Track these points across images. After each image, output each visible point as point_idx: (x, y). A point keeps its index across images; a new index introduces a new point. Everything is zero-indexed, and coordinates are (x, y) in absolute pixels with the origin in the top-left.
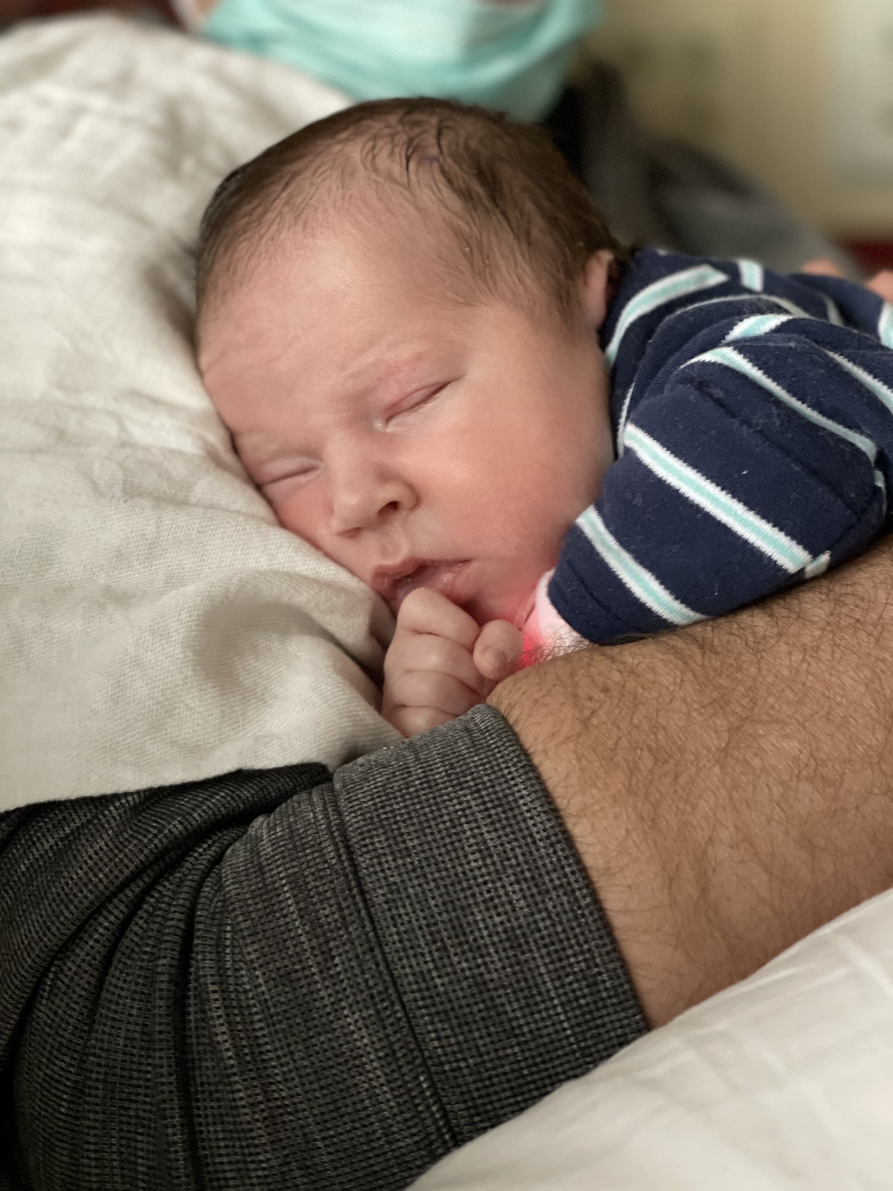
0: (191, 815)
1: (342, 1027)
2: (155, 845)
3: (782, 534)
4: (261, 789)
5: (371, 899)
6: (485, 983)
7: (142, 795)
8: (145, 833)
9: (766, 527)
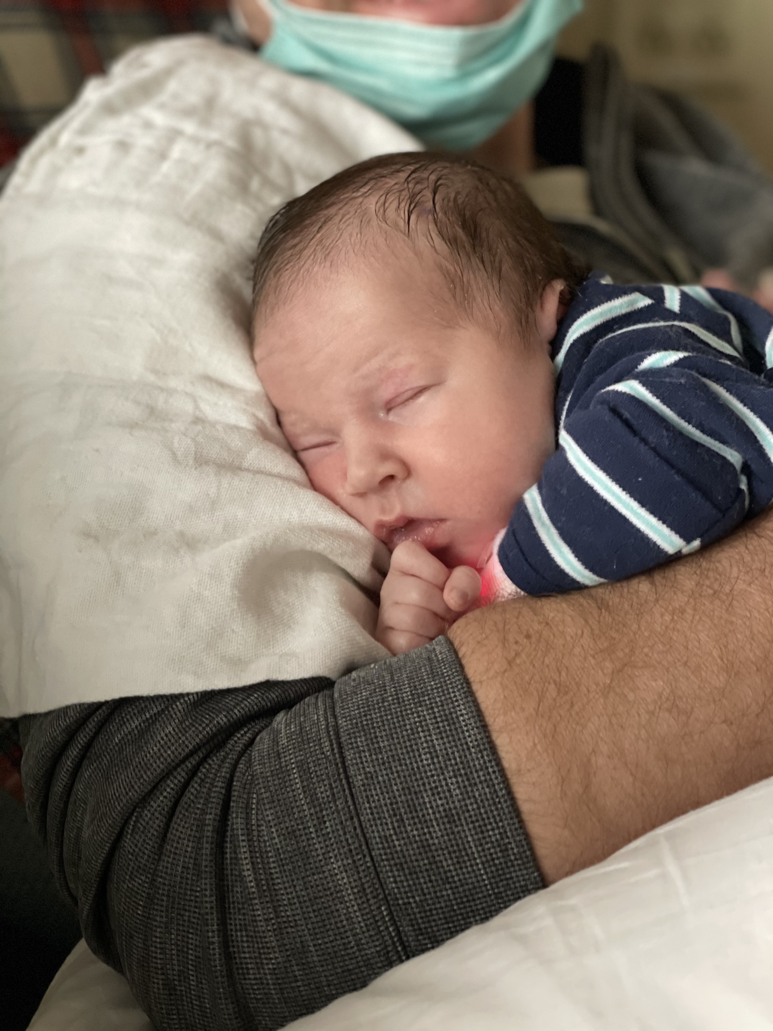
0: (233, 711)
1: (329, 870)
2: (207, 732)
3: (665, 526)
4: (284, 693)
5: (353, 782)
6: (429, 846)
7: (199, 695)
8: (200, 722)
9: (653, 520)
